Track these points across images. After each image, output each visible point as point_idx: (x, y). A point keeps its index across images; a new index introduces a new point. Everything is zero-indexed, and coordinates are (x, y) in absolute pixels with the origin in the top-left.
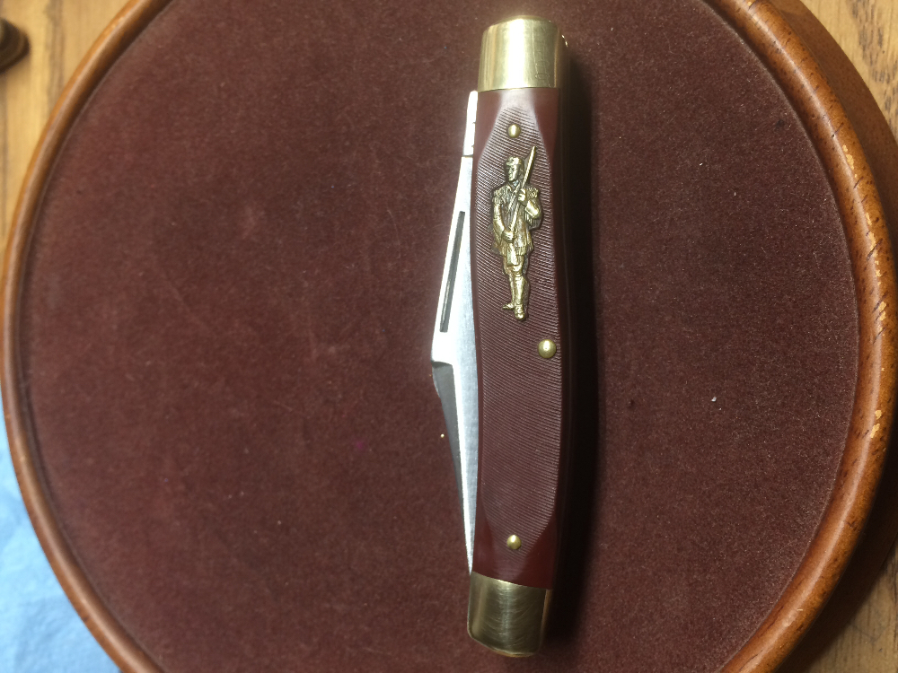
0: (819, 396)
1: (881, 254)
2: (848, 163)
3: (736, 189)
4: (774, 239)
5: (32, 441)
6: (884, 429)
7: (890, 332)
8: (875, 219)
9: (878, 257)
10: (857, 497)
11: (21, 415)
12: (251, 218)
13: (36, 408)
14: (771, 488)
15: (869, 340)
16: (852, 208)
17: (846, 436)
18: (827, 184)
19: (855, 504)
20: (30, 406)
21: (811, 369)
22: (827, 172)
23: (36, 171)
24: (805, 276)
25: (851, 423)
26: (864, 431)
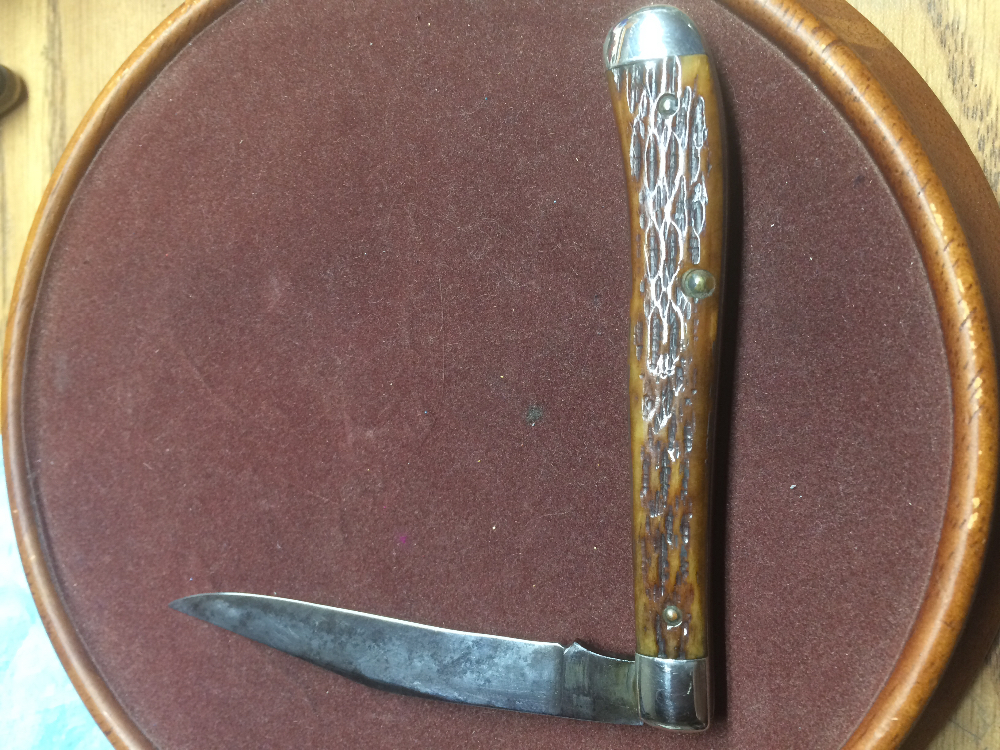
0: (910, 483)
1: (976, 323)
2: (936, 222)
3: (813, 253)
4: (856, 308)
5: (42, 537)
6: (982, 519)
7: (987, 411)
8: (967, 285)
9: (973, 326)
10: (955, 595)
11: (29, 509)
12: (276, 289)
13: (45, 501)
14: (860, 584)
15: (964, 420)
16: (942, 273)
17: (941, 526)
18: (913, 245)
19: (953, 601)
20: (39, 499)
21: (901, 452)
22: (913, 234)
23: (37, 240)
24: (891, 347)
25: (946, 511)
26: (961, 521)
